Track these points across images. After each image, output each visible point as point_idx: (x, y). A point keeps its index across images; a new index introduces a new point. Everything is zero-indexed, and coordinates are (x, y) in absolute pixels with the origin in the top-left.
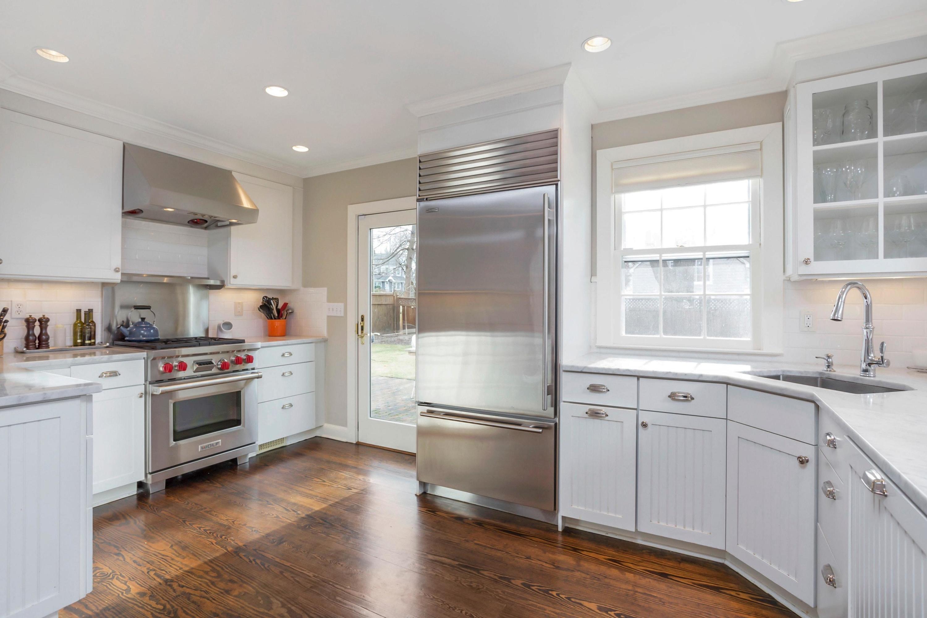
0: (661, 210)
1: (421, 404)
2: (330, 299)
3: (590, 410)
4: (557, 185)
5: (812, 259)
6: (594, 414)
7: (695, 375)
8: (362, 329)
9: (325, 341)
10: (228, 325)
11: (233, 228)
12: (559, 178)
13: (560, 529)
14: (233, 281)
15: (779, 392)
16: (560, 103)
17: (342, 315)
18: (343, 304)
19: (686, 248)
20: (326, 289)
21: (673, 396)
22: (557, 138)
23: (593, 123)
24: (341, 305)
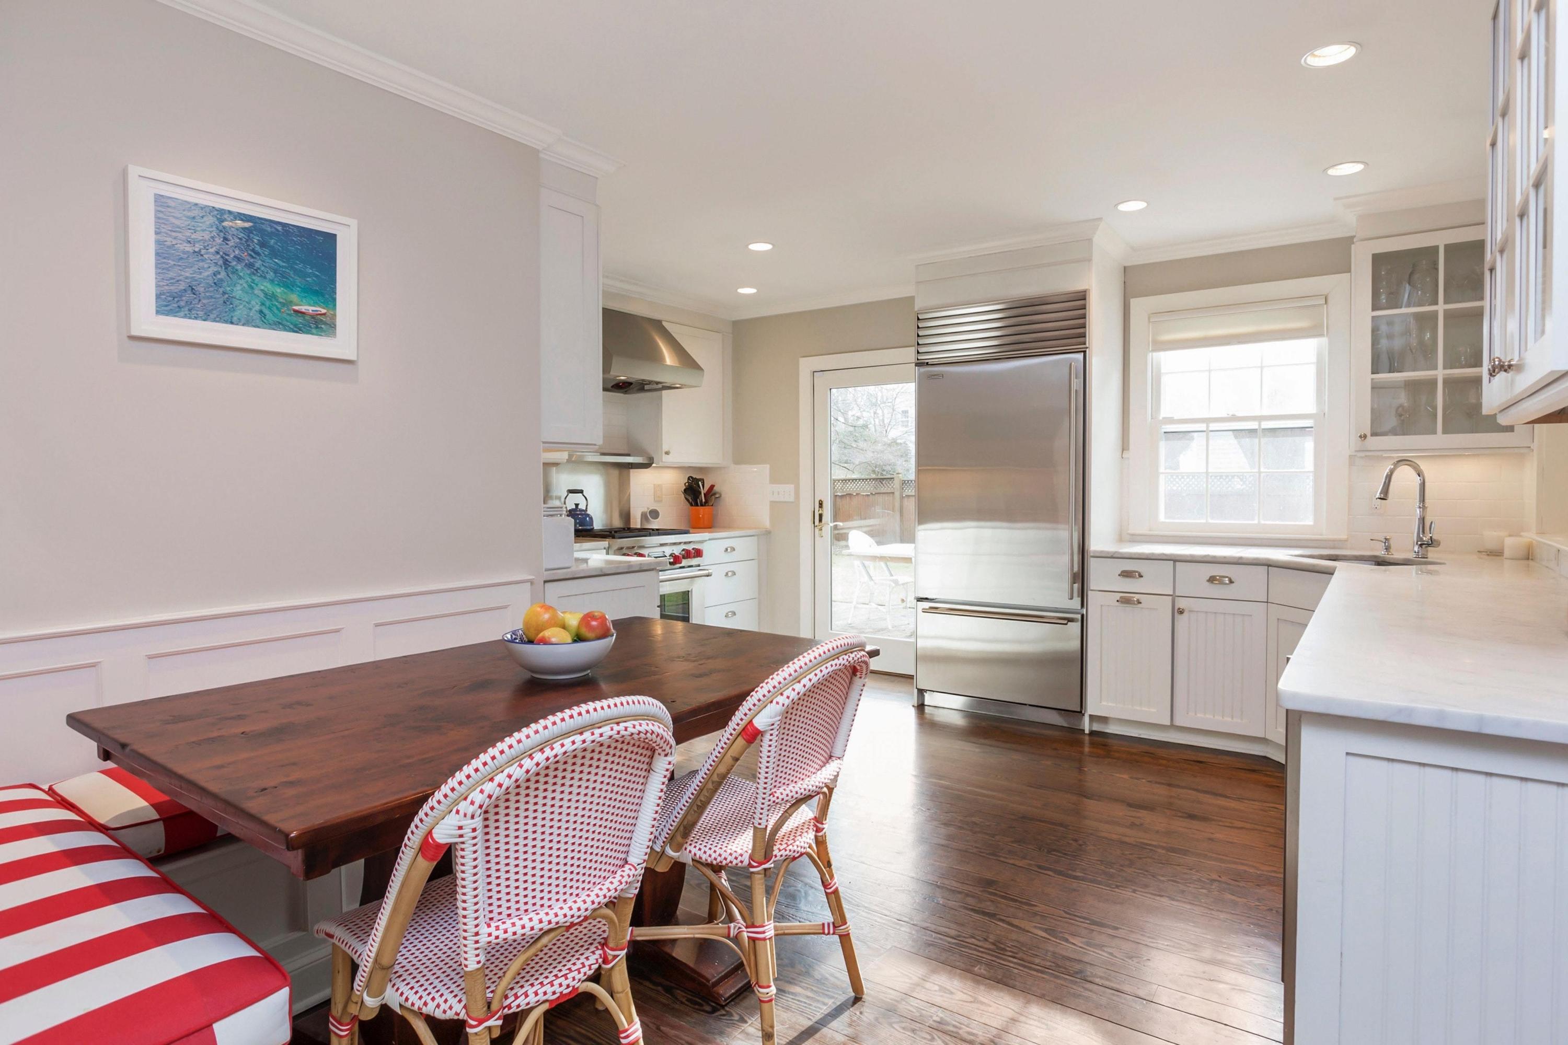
0: (1210, 371)
1: (920, 600)
2: (774, 480)
3: (1121, 597)
4: (1085, 352)
5: (1369, 434)
6: (1126, 600)
7: (1234, 558)
8: (820, 520)
9: (768, 533)
10: (655, 514)
11: (664, 392)
12: (1087, 345)
13: (1087, 731)
14: (666, 458)
15: (1311, 568)
16: (1090, 260)
17: (792, 499)
18: (792, 486)
19: (1238, 417)
20: (768, 466)
21: (1212, 580)
22: (1085, 299)
23: (1126, 265)
24: (790, 488)
